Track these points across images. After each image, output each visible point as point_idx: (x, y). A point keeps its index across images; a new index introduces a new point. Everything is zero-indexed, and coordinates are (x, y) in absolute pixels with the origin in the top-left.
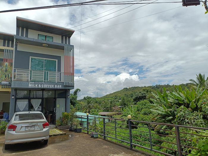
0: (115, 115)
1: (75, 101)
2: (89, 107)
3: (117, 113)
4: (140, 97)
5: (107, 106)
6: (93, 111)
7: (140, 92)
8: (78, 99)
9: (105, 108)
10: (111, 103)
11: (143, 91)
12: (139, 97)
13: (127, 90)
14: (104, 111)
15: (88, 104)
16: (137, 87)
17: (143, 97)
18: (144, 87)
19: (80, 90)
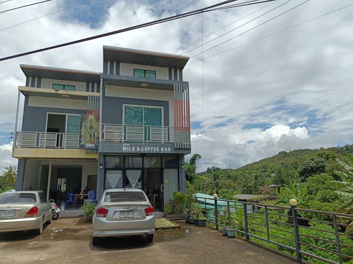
0: (264, 200)
1: (192, 175)
2: (217, 185)
3: (269, 196)
4: (312, 168)
5: (249, 184)
6: (223, 193)
7: (312, 160)
8: (198, 171)
9: (245, 188)
10: (256, 179)
11: (318, 157)
12: (310, 168)
13: (286, 156)
14: (243, 193)
15: (215, 180)
16: (305, 150)
17: (318, 168)
18: (320, 149)
19: (200, 157)
